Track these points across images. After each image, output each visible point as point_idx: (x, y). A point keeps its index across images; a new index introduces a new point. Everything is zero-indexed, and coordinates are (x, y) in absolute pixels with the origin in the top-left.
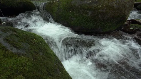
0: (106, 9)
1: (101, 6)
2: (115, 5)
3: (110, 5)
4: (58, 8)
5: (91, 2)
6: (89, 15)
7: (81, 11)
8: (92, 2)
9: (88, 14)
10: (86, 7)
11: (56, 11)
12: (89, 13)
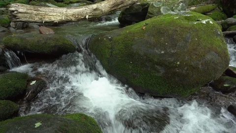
0: (187, 70)
1: (178, 63)
2: (201, 65)
3: (192, 64)
4: (112, 52)
5: (163, 52)
6: (160, 74)
7: (148, 65)
8: (165, 53)
9: (158, 72)
10: (156, 60)
11: (108, 56)
12: (161, 71)
